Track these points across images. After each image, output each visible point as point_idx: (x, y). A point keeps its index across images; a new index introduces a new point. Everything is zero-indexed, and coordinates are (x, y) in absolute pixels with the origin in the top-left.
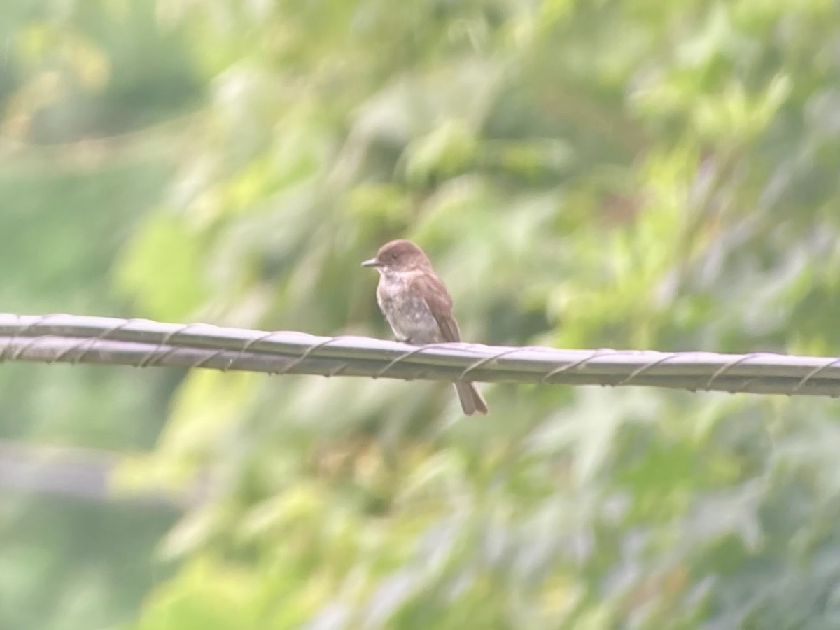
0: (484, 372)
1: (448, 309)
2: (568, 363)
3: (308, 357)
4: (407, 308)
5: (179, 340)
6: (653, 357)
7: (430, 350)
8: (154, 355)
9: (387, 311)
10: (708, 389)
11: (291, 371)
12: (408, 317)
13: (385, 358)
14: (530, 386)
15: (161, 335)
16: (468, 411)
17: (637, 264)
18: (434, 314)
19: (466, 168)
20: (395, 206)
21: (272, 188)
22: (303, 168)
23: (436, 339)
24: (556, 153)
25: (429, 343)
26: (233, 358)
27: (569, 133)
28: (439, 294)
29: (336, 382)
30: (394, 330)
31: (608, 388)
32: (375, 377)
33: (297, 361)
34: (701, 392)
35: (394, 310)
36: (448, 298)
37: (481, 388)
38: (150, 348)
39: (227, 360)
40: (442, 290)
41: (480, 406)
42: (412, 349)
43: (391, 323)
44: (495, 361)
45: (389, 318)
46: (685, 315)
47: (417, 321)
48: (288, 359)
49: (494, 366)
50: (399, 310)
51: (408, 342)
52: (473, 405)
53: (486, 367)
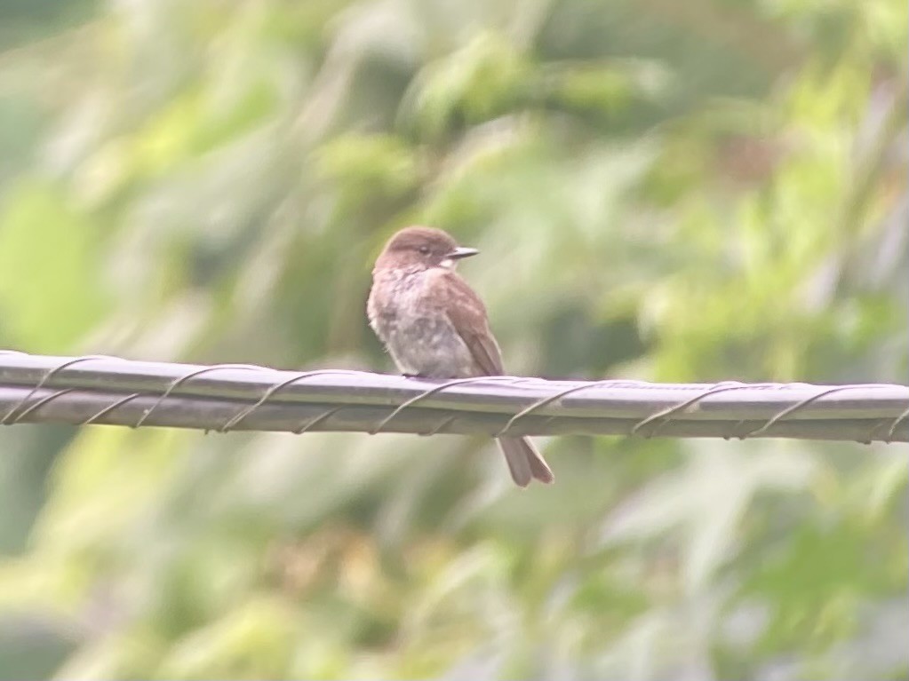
0: (541, 419)
1: (479, 321)
2: (672, 403)
3: (267, 402)
4: (418, 328)
5: (64, 380)
6: (803, 392)
7: (456, 388)
8: (26, 404)
9: (387, 335)
10: (888, 440)
11: (241, 426)
12: (421, 342)
13: (388, 402)
14: (613, 438)
15: (37, 372)
16: (520, 479)
17: (777, 249)
18: (460, 334)
19: (510, 105)
20: (400, 166)
21: (205, 142)
22: (255, 108)
23: (467, 370)
24: (651, 78)
25: (454, 377)
26: (148, 407)
27: (668, 49)
28: (464, 300)
29: (310, 441)
30: (398, 362)
31: (734, 440)
32: (372, 432)
33: (251, 408)
34: (877, 444)
35: (398, 331)
36: (479, 304)
37: (537, 443)
38: (20, 394)
39: (141, 409)
40: (469, 295)
41: (539, 471)
42: (429, 387)
43: (393, 354)
44: (558, 403)
45: (390, 347)
46: (850, 322)
47: (435, 347)
48: (237, 407)
49: (556, 410)
50: (406, 332)
51: (421, 377)
52: (528, 469)
53: (544, 412)
